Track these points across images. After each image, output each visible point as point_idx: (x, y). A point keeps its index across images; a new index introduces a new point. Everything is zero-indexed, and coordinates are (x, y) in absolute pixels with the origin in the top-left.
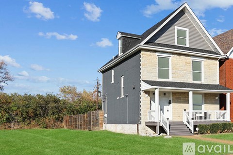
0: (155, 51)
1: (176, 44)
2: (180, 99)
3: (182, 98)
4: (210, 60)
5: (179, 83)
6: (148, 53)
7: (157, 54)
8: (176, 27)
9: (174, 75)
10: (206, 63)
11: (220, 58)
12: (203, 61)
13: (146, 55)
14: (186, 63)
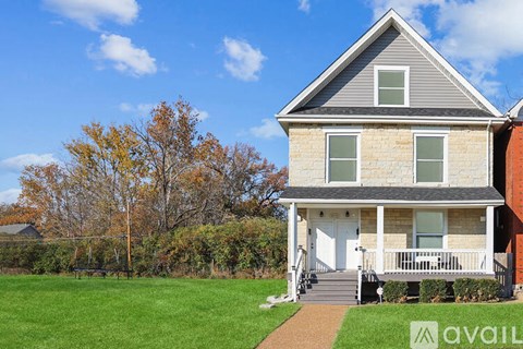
0: (321, 125)
1: (376, 104)
4: (465, 132)
6: (305, 130)
7: (325, 130)
8: (376, 67)
9: (368, 172)
10: (455, 139)
11: (489, 123)
12: (447, 135)
13: (299, 134)
14: (398, 143)
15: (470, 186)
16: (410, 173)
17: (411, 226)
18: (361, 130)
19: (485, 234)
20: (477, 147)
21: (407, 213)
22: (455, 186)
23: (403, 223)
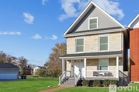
0: (74, 37)
1: (89, 29)
2: (90, 63)
3: (91, 63)
4: (114, 34)
5: (89, 53)
6: (70, 39)
8: (89, 18)
9: (86, 49)
10: (111, 37)
11: (121, 30)
12: (109, 36)
13: (69, 40)
14: (94, 40)
15: (116, 51)
16: (98, 48)
17: (98, 64)
18: (84, 37)
19: (116, 65)
20: (118, 38)
21: (97, 60)
22: (111, 51)
23: (96, 63)
